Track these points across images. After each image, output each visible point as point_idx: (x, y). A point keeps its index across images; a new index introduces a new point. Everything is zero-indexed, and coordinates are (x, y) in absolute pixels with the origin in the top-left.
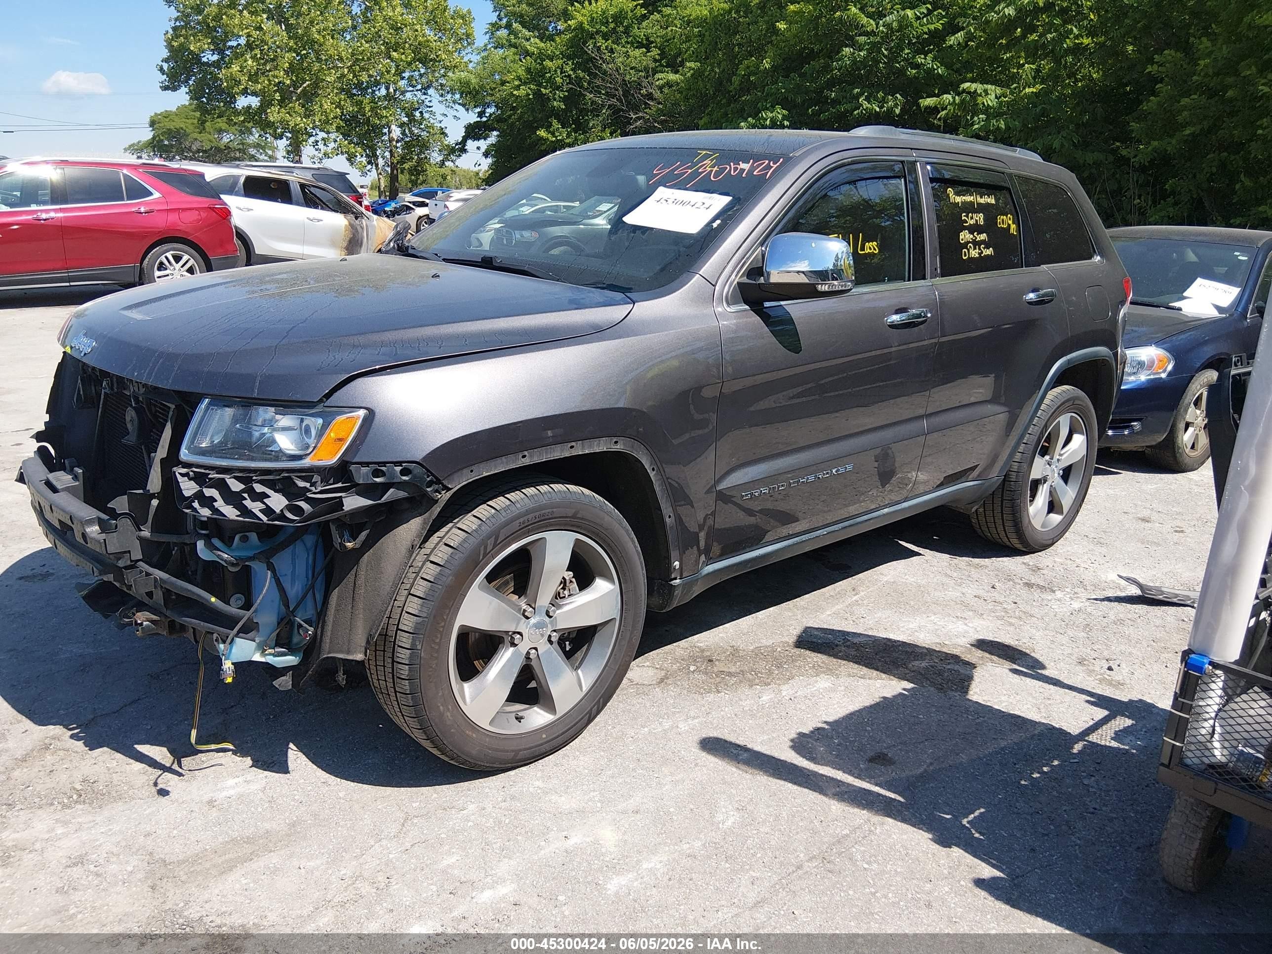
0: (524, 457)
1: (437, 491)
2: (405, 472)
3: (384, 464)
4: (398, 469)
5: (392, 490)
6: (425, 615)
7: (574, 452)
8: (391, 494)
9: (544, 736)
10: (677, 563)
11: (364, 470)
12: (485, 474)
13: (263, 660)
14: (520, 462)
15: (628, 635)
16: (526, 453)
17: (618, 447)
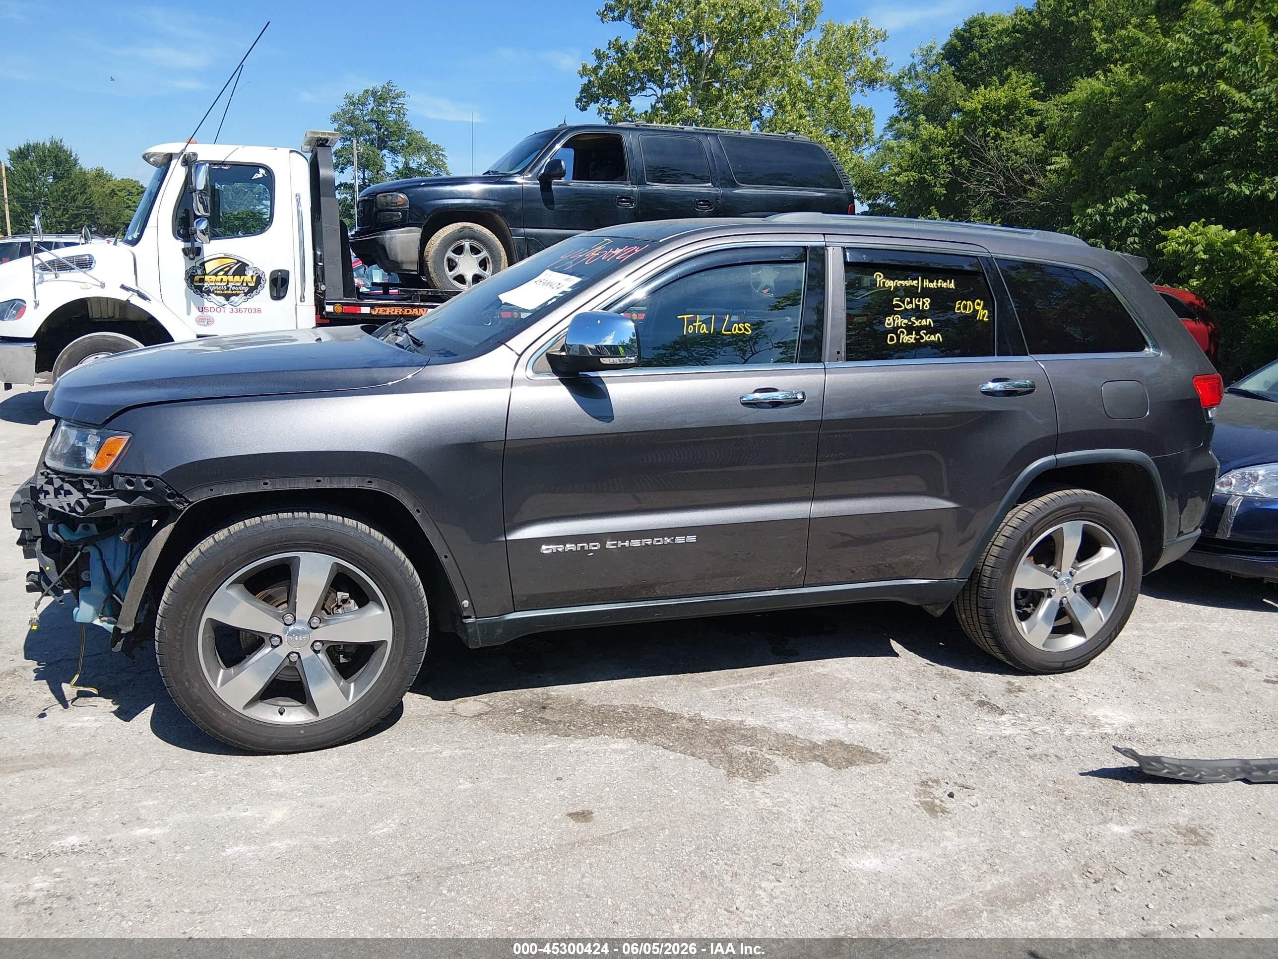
0: (266, 484)
1: (179, 503)
2: (148, 484)
3: (134, 476)
4: (144, 481)
5: (140, 497)
6: (170, 603)
7: (321, 486)
8: (139, 501)
9: (302, 732)
10: (466, 603)
11: (121, 479)
12: (225, 494)
13: (101, 625)
14: (261, 488)
15: (400, 658)
16: (267, 481)
17: (372, 486)
